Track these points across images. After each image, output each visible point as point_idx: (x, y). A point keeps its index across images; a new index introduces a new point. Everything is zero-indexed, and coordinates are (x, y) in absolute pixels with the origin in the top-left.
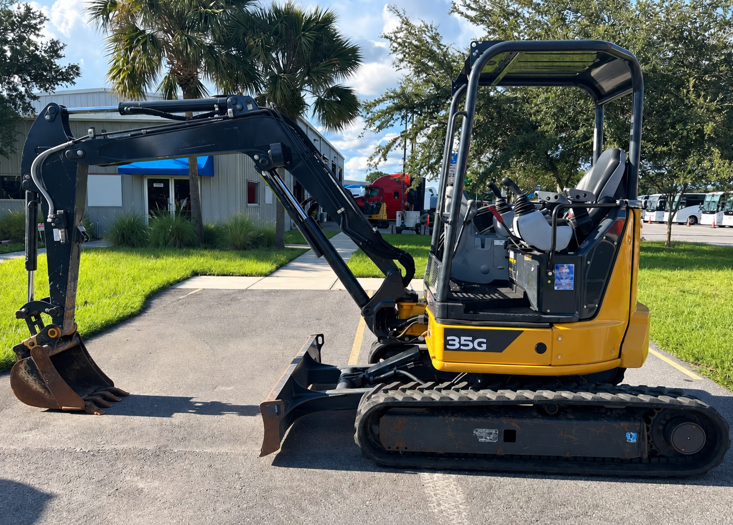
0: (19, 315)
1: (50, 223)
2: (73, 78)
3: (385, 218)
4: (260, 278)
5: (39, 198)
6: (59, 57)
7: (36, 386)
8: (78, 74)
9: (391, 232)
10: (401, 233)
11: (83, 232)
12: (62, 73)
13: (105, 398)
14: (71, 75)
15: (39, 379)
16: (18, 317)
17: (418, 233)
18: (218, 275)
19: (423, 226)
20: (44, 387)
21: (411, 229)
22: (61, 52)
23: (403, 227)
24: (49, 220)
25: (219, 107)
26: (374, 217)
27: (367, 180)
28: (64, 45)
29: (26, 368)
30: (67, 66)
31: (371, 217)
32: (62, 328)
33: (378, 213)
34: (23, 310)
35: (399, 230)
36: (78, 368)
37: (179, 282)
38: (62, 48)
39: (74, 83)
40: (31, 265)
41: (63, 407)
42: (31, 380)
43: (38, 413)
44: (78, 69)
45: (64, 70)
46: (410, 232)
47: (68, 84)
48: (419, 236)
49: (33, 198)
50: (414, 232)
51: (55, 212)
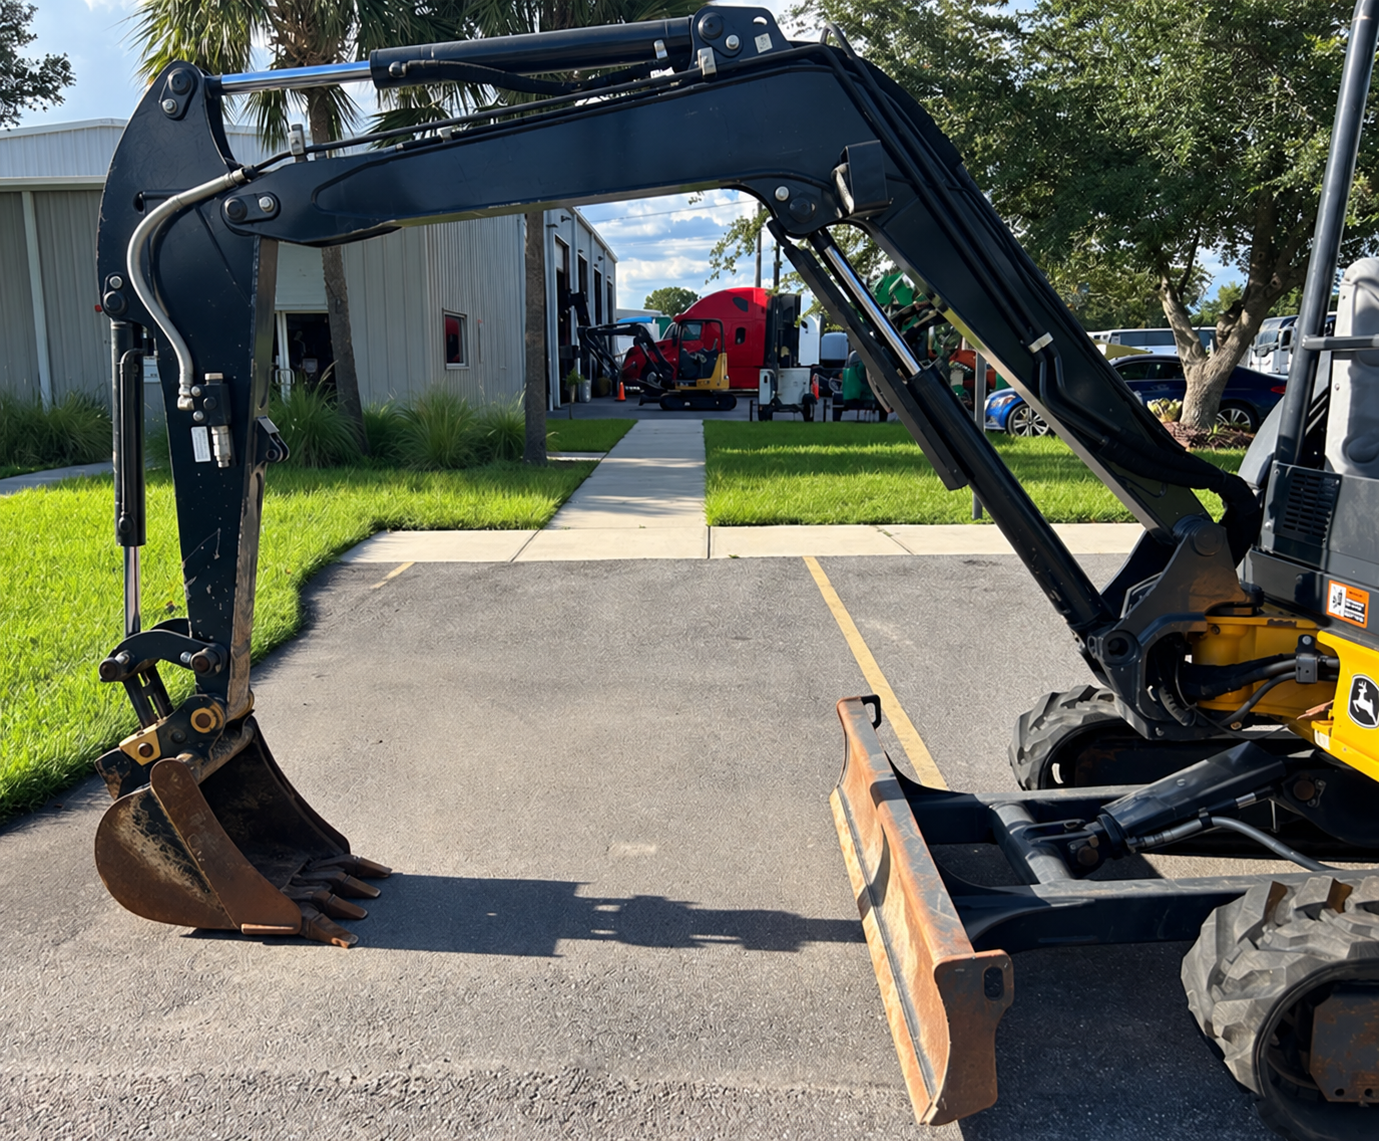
0: (109, 672)
1: (188, 412)
2: (56, 88)
3: (725, 386)
4: (529, 533)
5: (150, 340)
6: (23, 38)
7: (168, 870)
8: (66, 79)
9: (748, 419)
10: (770, 418)
11: (274, 435)
12: (33, 77)
13: (339, 889)
14: (51, 80)
15: (173, 846)
16: (105, 679)
17: (808, 418)
18: (432, 529)
19: (820, 403)
20: (190, 871)
21: (793, 408)
22: (28, 28)
23: (776, 405)
24: (183, 403)
25: (668, 49)
26: (703, 384)
27: (647, 306)
28: (32, 9)
29: (137, 820)
30: (43, 59)
31: (694, 385)
32: (225, 705)
33: (710, 376)
34: (119, 658)
35: (766, 413)
36: (254, 805)
37: (350, 547)
38: (27, 17)
39: (59, 98)
40: (132, 532)
41: (243, 926)
42: (149, 850)
43: (175, 941)
44: (66, 66)
45: (36, 70)
46: (790, 416)
47: (47, 102)
48: (809, 424)
49: (131, 341)
50: (799, 416)
51: (197, 378)
